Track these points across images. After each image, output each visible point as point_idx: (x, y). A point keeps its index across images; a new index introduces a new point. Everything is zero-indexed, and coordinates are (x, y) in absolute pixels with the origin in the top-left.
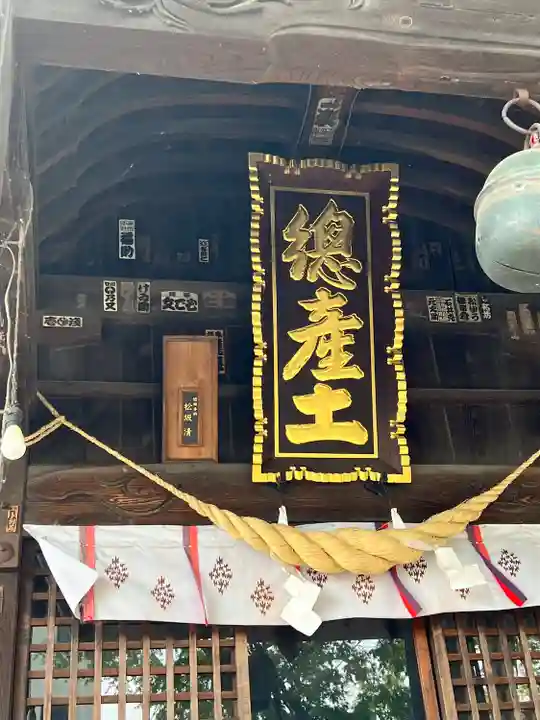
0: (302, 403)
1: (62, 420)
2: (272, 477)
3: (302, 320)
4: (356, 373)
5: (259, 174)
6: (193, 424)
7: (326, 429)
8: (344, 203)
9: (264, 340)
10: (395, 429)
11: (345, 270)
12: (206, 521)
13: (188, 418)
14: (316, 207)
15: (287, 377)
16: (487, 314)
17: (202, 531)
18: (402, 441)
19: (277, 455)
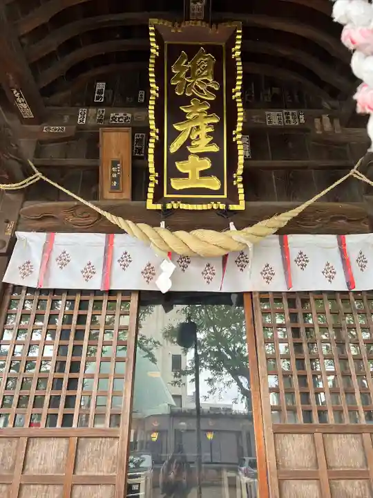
0: (180, 166)
1: (39, 174)
2: (159, 207)
3: (182, 118)
4: (214, 149)
5: (156, 31)
6: (117, 179)
7: (195, 182)
8: (210, 49)
9: (157, 128)
10: (236, 179)
11: (209, 89)
13: (114, 176)
14: (192, 52)
15: (173, 150)
16: (302, 121)
17: (118, 238)
18: (240, 186)
19: (165, 195)
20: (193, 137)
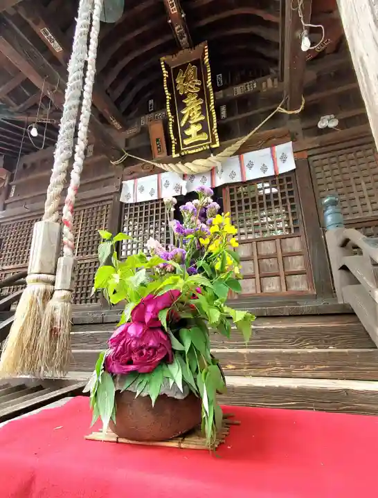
0: (187, 132)
1: (126, 154)
3: (184, 106)
4: (202, 118)
5: (165, 64)
6: (160, 147)
7: (195, 138)
8: (193, 63)
9: (172, 115)
10: (214, 131)
11: (196, 85)
12: (164, 171)
13: (158, 146)
14: (184, 67)
15: (182, 125)
16: (255, 86)
17: (163, 175)
18: (216, 134)
19: (182, 149)
20: (191, 115)
